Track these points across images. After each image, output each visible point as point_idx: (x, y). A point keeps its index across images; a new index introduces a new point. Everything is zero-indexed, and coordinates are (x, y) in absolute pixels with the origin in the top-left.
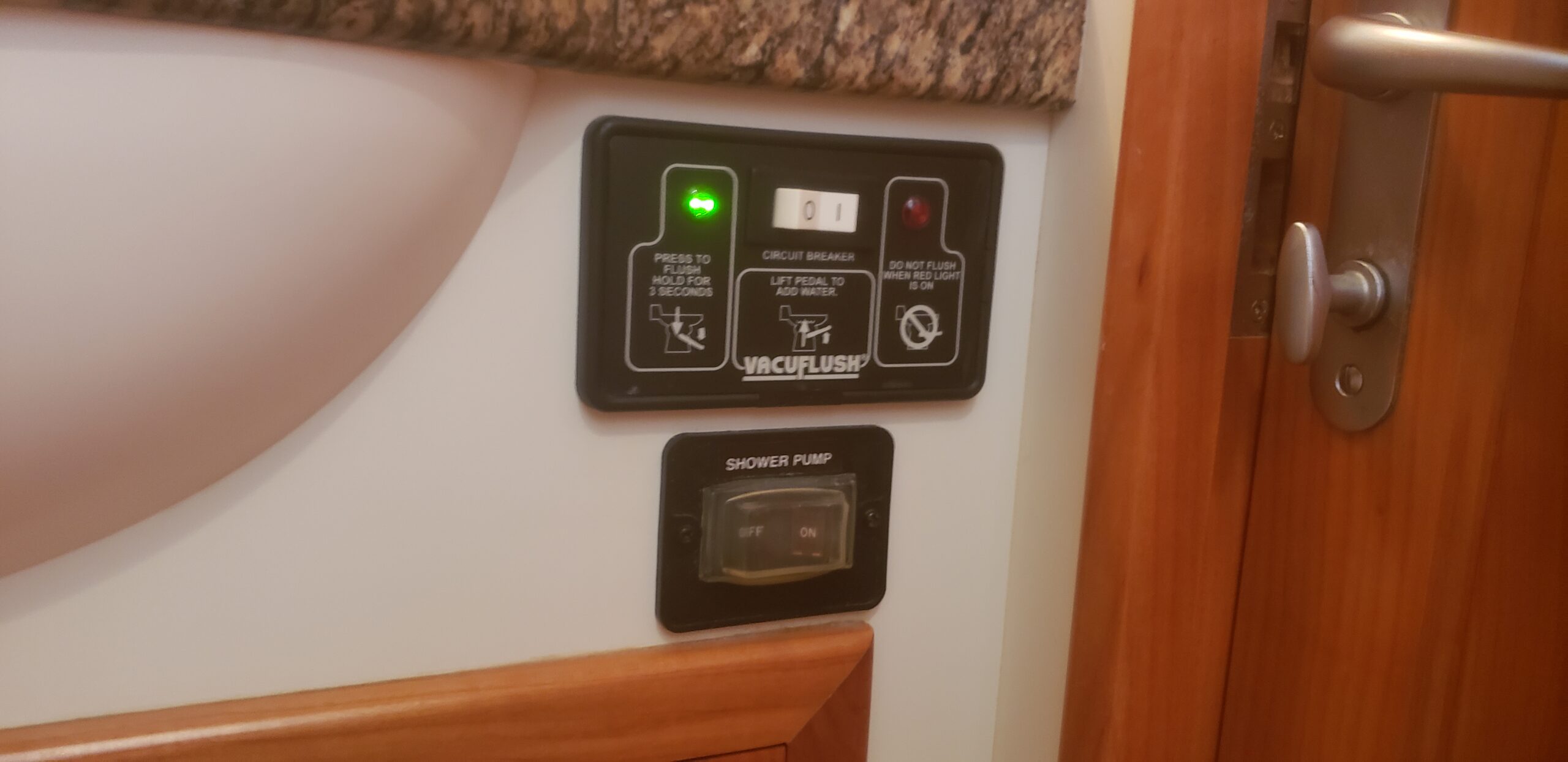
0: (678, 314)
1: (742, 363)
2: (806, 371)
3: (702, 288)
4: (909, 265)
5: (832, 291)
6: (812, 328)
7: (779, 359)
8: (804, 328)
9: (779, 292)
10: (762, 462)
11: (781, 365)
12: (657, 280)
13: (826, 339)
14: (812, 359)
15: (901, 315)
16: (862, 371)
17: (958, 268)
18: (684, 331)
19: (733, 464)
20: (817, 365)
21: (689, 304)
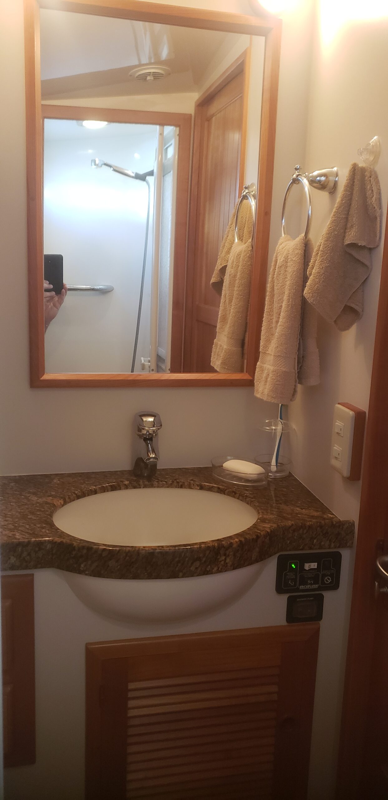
0: (290, 580)
1: (299, 586)
3: (294, 577)
4: (326, 571)
5: (313, 576)
6: (310, 581)
7: (305, 586)
9: (305, 576)
10: (303, 599)
11: (305, 587)
12: (287, 576)
13: (312, 583)
14: (310, 586)
15: (325, 578)
16: (318, 587)
17: (334, 571)
18: (291, 583)
19: (298, 600)
20: (311, 586)
21: (292, 579)
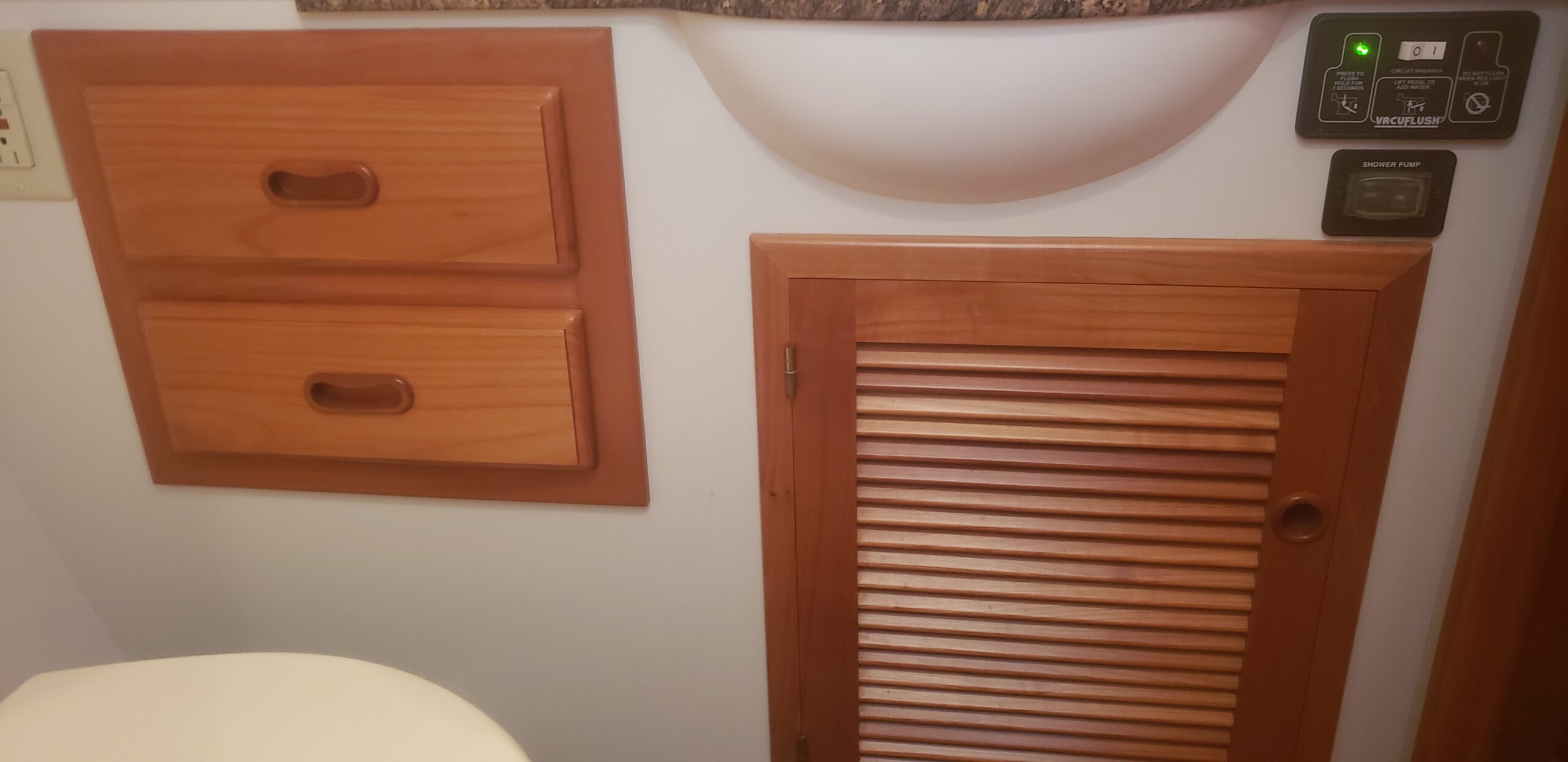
0: (1345, 98)
1: (1375, 120)
2: (1409, 124)
3: (1359, 86)
4: (1474, 73)
5: (1428, 87)
6: (1414, 104)
7: (1395, 118)
8: (1410, 104)
9: (1398, 87)
10: (1382, 165)
11: (1395, 121)
12: (1337, 83)
13: (1422, 109)
14: (1413, 118)
15: (1467, 97)
16: (1440, 124)
17: (1505, 74)
18: (1346, 105)
19: (1366, 165)
20: (1415, 120)
21: (1350, 93)
